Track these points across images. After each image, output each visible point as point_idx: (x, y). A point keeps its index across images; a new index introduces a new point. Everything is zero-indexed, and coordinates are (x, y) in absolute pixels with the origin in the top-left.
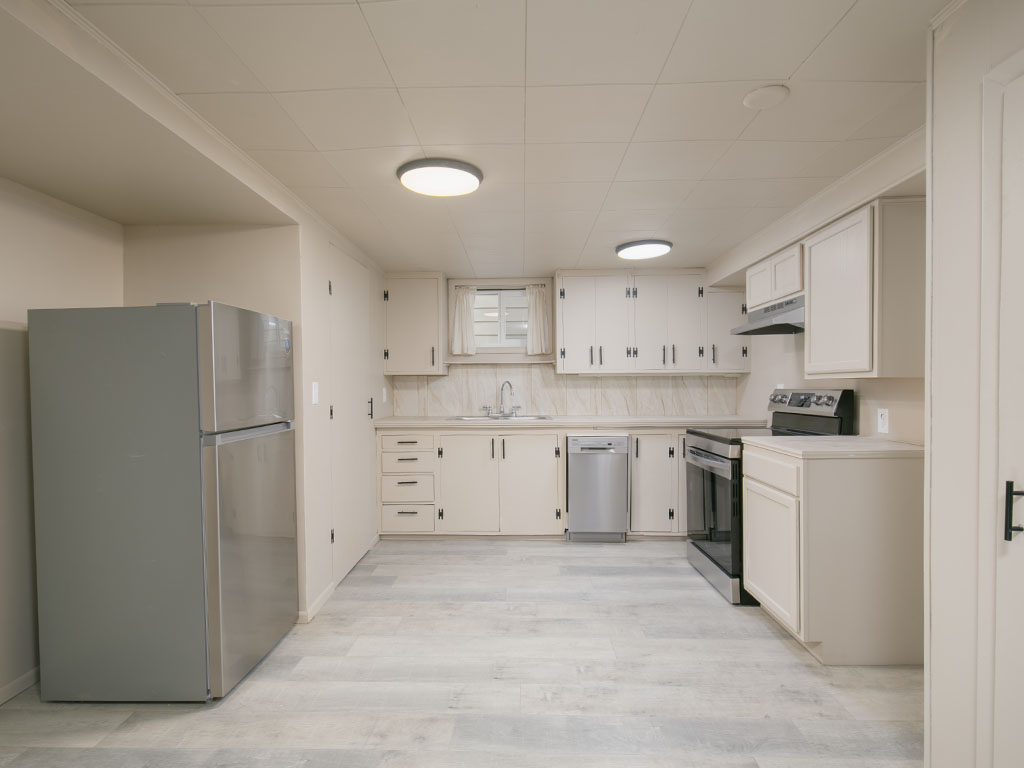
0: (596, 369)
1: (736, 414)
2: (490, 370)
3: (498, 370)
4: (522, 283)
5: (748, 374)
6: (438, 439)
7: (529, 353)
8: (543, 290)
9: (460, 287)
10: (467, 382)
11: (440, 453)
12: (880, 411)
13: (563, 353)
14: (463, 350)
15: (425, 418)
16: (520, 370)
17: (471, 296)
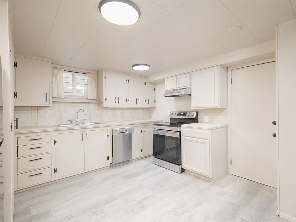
0: (117, 105)
1: (150, 119)
2: (71, 104)
3: (75, 104)
4: (84, 71)
5: (156, 107)
6: (54, 136)
7: (89, 99)
8: (94, 75)
9: (56, 68)
10: (60, 110)
11: (55, 142)
12: (206, 117)
13: (106, 99)
14: (58, 96)
15: (36, 127)
16: (85, 105)
17: (61, 73)
